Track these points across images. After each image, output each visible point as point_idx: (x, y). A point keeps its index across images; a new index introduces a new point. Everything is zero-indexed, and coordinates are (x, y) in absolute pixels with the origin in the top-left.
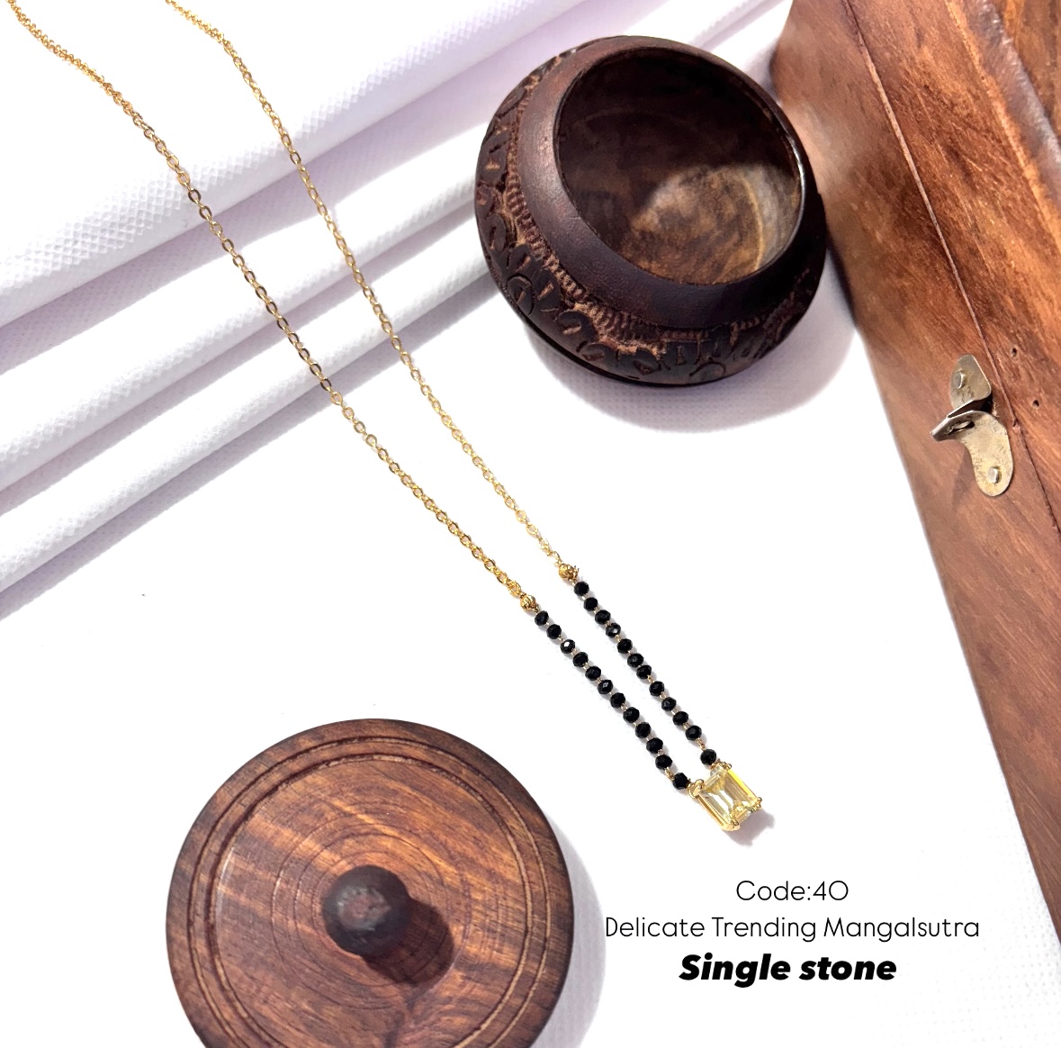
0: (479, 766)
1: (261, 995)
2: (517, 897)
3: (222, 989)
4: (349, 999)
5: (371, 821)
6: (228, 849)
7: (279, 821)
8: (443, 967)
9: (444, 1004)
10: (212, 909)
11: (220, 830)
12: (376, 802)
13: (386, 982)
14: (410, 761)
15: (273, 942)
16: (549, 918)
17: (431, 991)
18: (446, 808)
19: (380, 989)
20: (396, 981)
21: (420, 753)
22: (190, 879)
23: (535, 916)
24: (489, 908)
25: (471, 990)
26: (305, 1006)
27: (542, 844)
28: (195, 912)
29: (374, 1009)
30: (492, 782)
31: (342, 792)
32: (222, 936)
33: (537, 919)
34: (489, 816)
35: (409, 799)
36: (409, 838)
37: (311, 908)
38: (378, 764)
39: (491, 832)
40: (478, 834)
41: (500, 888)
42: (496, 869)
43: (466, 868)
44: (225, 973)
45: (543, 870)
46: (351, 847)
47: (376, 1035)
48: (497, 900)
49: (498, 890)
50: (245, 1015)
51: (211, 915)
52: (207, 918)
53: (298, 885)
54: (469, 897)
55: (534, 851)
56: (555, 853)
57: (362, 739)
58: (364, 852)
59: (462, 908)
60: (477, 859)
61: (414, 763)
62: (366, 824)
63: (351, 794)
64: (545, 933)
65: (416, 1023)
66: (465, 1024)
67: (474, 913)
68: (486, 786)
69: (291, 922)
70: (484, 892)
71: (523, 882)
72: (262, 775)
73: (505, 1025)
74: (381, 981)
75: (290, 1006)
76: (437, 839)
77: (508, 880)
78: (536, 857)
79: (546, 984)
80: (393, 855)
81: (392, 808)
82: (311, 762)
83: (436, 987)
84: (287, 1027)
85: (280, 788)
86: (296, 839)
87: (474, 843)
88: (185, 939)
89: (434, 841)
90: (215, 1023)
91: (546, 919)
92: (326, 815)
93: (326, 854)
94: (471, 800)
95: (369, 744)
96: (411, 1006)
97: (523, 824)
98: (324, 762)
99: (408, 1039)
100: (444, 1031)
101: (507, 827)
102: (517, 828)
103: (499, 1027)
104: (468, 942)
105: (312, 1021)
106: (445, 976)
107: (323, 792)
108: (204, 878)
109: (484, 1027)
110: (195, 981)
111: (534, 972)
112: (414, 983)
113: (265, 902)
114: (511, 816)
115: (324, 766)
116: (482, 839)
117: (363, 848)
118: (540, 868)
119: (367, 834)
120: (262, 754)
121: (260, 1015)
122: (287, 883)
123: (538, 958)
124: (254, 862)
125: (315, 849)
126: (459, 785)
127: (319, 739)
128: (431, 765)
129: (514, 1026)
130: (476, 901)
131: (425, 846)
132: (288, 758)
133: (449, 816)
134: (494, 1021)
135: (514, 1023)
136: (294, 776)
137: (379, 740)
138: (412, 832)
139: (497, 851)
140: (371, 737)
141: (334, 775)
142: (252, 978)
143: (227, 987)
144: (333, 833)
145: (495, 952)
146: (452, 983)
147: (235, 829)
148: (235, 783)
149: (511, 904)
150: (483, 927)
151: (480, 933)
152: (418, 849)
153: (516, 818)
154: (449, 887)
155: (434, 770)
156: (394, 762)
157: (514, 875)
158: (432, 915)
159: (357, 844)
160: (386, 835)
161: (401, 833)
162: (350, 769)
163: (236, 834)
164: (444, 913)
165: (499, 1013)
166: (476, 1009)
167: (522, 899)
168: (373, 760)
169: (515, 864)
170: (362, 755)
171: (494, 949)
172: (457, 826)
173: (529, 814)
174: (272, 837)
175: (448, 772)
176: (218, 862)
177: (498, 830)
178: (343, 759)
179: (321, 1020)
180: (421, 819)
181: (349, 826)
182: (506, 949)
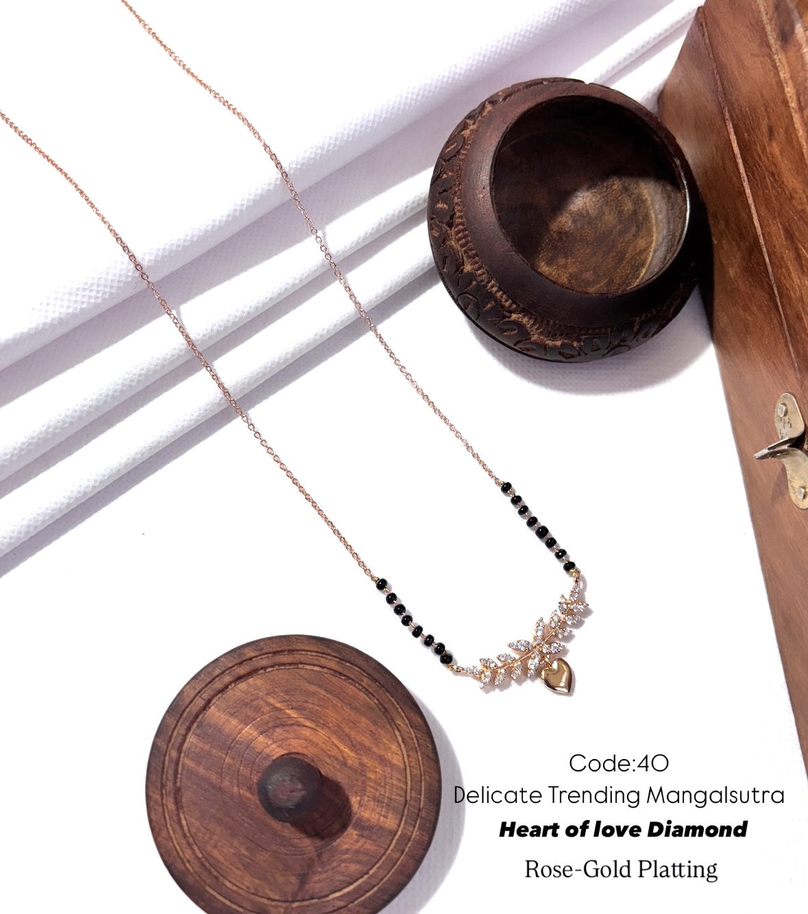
0: (376, 676)
1: (213, 841)
2: (400, 778)
3: (185, 836)
4: (275, 848)
5: (295, 716)
6: (191, 732)
7: (229, 713)
8: (344, 827)
9: (343, 854)
10: (179, 776)
11: (186, 717)
12: (300, 701)
13: (302, 836)
14: (325, 670)
15: (222, 803)
16: (423, 794)
17: (334, 844)
18: (351, 707)
19: (297, 841)
20: (309, 835)
21: (333, 664)
22: (164, 753)
23: (413, 792)
24: (379, 784)
25: (363, 845)
26: (244, 852)
27: (421, 739)
28: (167, 778)
29: (293, 855)
30: (386, 689)
31: (274, 692)
32: (187, 796)
33: (414, 795)
34: (382, 716)
35: (324, 700)
36: (322, 729)
37: (250, 778)
38: (302, 672)
39: (383, 727)
40: (373, 728)
41: (389, 770)
42: (386, 757)
43: (363, 755)
44: (187, 824)
45: (420, 758)
46: (280, 734)
47: (294, 875)
48: (386, 778)
49: (387, 772)
50: (200, 856)
51: (178, 780)
52: (175, 783)
53: (241, 760)
54: (365, 776)
55: (414, 744)
56: (429, 745)
57: (291, 651)
58: (289, 739)
59: (360, 784)
60: (372, 747)
61: (329, 672)
62: (292, 718)
63: (282, 694)
64: (420, 804)
65: (321, 868)
66: (358, 869)
67: (368, 788)
68: (381, 692)
69: (235, 789)
70: (376, 772)
71: (405, 766)
72: (218, 676)
73: (386, 872)
74: (299, 835)
75: (232, 851)
76: (343, 732)
77: (395, 765)
78: (416, 748)
79: (418, 843)
80: (311, 741)
81: (311, 706)
82: (253, 668)
83: (338, 841)
84: (230, 866)
85: (230, 687)
86: (239, 727)
87: (370, 736)
88: (158, 797)
89: (341, 733)
90: (179, 860)
91: (420, 795)
92: (262, 709)
93: (261, 738)
94: (370, 704)
95: (296, 656)
96: (319, 855)
97: (407, 722)
98: (262, 668)
99: (316, 878)
100: (342, 874)
101: (395, 724)
102: (402, 725)
103: (382, 873)
104: (363, 809)
105: (248, 863)
106: (345, 834)
107: (261, 692)
108: (174, 754)
109: (371, 872)
110: (165, 829)
111: (410, 834)
112: (322, 838)
113: (217, 773)
114: (399, 717)
115: (262, 671)
116: (377, 733)
117: (289, 736)
118: (418, 757)
119: (292, 725)
120: (217, 660)
121: (212, 856)
122: (233, 759)
123: (413, 823)
124: (210, 742)
125: (254, 734)
126: (360, 690)
127: (260, 650)
128: (341, 674)
129: (393, 873)
130: (370, 778)
131: (334, 736)
132: (236, 664)
133: (352, 714)
134: (378, 868)
135: (393, 870)
136: (240, 678)
137: (303, 653)
138: (325, 725)
139: (387, 742)
140: (298, 650)
141: (269, 679)
142: (207, 830)
143: (188, 834)
144: (267, 723)
145: (382, 818)
146: (349, 839)
147: (196, 716)
148: (197, 681)
149: (395, 782)
150: (374, 798)
151: (372, 803)
152: (329, 738)
153: (403, 718)
154: (350, 768)
155: (343, 678)
156: (314, 670)
157: (398, 760)
158: (336, 788)
159: (285, 732)
160: (307, 727)
161: (318, 725)
162: (281, 675)
163: (198, 720)
164: (346, 787)
165: (383, 862)
166: (365, 859)
167: (404, 779)
168: (298, 668)
169: (400, 753)
170: (290, 664)
171: (381, 815)
172: (358, 722)
173: (412, 715)
174: (223, 724)
175: (353, 680)
176: (184, 741)
177: (388, 726)
178: (277, 667)
179: (255, 862)
180: (332, 716)
181: (279, 718)
182: (390, 816)
